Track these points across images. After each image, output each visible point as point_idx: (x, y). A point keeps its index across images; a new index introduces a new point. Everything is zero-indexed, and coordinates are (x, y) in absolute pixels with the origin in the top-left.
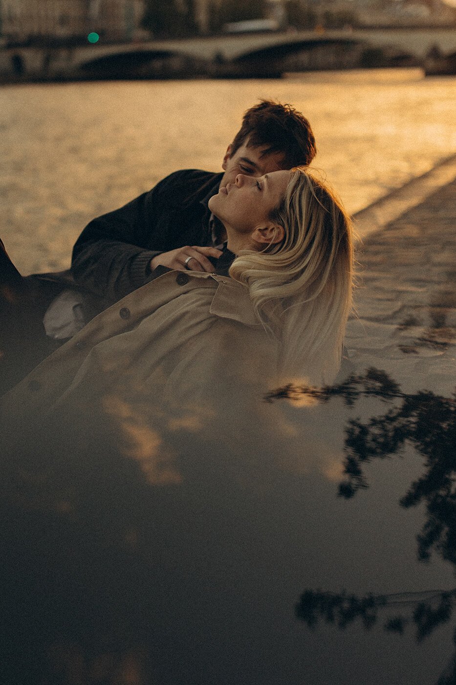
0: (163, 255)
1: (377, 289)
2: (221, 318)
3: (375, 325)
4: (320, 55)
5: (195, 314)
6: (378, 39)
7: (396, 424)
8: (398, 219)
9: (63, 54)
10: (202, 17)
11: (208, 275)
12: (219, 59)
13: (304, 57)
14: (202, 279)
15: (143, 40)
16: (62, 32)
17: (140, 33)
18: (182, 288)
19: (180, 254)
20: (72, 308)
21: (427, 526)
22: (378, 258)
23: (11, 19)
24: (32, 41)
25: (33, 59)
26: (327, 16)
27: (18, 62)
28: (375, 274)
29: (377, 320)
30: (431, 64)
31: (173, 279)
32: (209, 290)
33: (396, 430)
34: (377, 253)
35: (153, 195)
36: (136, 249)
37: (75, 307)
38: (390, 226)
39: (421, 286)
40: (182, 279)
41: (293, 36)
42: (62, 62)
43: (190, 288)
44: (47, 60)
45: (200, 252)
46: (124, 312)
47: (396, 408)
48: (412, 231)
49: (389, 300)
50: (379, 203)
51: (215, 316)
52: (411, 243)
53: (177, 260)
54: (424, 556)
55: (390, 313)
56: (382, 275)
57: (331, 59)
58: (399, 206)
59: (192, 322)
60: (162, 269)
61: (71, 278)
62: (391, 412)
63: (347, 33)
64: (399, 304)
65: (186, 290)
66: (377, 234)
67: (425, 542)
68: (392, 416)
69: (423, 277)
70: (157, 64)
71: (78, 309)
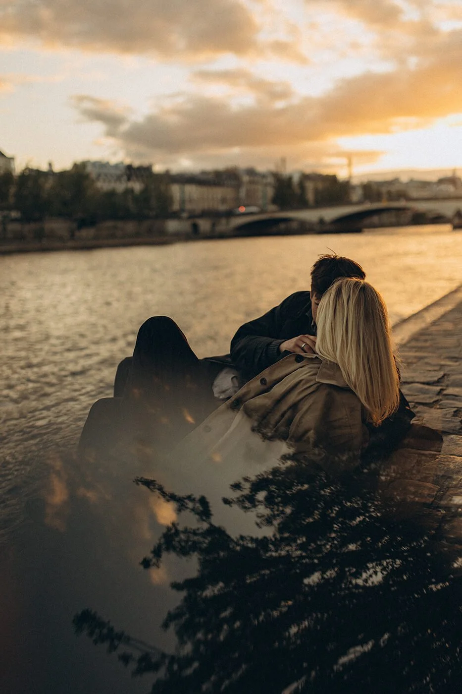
0: (287, 341)
1: (427, 364)
2: (323, 384)
3: (427, 387)
4: (385, 218)
5: (308, 381)
6: (422, 207)
7: (196, 538)
8: (439, 319)
9: (224, 221)
10: (310, 196)
11: (315, 356)
12: (321, 221)
13: (375, 219)
14: (312, 359)
15: (274, 212)
16: (222, 208)
17: (272, 207)
18: (299, 365)
19: (297, 340)
20: (230, 378)
21: (178, 608)
22: (428, 344)
23: (191, 201)
24: (205, 214)
25: (204, 225)
26: (389, 193)
27: (195, 227)
28: (425, 354)
29: (428, 384)
30: (456, 221)
31: (293, 359)
32: (316, 366)
33: (194, 543)
34: (426, 341)
35: (280, 309)
36: (269, 340)
37: (232, 379)
38: (434, 323)
39: (456, 362)
40: (299, 359)
41: (368, 206)
42: (223, 226)
43: (304, 365)
44: (214, 225)
45: (310, 339)
46: (263, 381)
47: (202, 529)
48: (448, 326)
49: (435, 371)
50: (427, 309)
51: (319, 382)
52: (447, 334)
53: (297, 345)
54: (166, 625)
55: (436, 379)
56: (430, 355)
57: (393, 220)
58: (440, 311)
59: (305, 387)
60: (287, 352)
61: (229, 360)
62: (198, 529)
63: (402, 203)
64: (442, 373)
65: (301, 365)
66: (427, 329)
67: (172, 617)
68: (197, 532)
69: (457, 355)
70: (282, 226)
71: (235, 379)
